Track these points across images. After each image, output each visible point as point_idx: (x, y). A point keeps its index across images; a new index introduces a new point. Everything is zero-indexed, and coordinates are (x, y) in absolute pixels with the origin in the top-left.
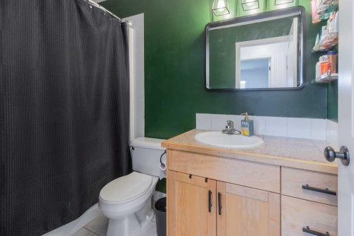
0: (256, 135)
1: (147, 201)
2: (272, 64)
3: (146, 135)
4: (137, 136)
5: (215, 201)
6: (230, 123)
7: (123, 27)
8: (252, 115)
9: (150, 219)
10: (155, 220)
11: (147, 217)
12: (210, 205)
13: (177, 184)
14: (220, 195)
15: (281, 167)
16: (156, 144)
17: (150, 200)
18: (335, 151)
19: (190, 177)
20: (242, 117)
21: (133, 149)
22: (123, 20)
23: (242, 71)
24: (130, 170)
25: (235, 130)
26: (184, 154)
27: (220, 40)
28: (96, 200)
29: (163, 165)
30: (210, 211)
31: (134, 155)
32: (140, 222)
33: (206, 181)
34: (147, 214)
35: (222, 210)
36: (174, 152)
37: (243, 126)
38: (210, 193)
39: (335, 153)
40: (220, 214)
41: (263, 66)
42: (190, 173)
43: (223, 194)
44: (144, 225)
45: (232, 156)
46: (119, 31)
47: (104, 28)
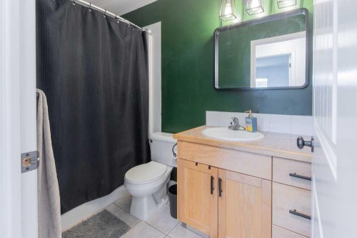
0: (259, 131)
1: (163, 185)
2: (292, 61)
3: (163, 130)
4: (155, 131)
5: (217, 186)
6: (235, 120)
7: (144, 35)
8: (258, 112)
9: (165, 202)
10: (169, 203)
11: (163, 200)
12: (212, 189)
13: (186, 171)
14: (220, 180)
15: (272, 157)
16: (169, 138)
17: (166, 185)
18: (305, 140)
19: (197, 164)
20: (246, 115)
21: (151, 141)
22: (144, 29)
23: (258, 68)
24: (149, 160)
25: (239, 126)
26: (192, 145)
27: (228, 43)
28: (121, 182)
29: (175, 154)
30: (212, 193)
31: (153, 146)
32: (157, 203)
33: (209, 168)
34: (163, 198)
35: (222, 193)
36: (184, 143)
37: (247, 123)
38: (212, 178)
39: (303, 142)
40: (220, 196)
41: (282, 63)
42: (196, 161)
43: (223, 180)
44: (160, 206)
45: (230, 147)
46: (140, 40)
47: (128, 38)
